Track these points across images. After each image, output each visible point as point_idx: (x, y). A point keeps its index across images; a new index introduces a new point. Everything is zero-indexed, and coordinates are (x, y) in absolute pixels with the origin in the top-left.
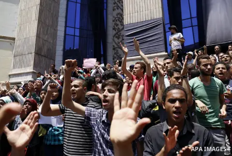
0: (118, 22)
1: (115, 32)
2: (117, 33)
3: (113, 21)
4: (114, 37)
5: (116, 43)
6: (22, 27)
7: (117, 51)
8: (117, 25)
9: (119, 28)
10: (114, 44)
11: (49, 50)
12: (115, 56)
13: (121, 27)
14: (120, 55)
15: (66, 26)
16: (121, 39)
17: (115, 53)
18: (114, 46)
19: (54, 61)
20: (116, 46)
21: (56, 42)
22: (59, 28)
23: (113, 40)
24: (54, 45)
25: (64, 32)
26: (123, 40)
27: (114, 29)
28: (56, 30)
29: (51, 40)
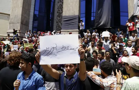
0: (60, 9)
1: (58, 14)
2: (59, 15)
3: (58, 8)
4: (57, 16)
5: (58, 20)
6: (14, 9)
7: (58, 23)
8: (59, 11)
9: (60, 12)
10: (57, 20)
11: (26, 21)
12: (57, 26)
13: (61, 12)
14: (60, 26)
15: (34, 10)
16: (60, 18)
17: (57, 25)
18: (57, 21)
19: (28, 26)
20: (58, 21)
21: (29, 18)
22: (31, 10)
23: (57, 18)
24: (29, 19)
25: (33, 13)
26: (62, 18)
27: (58, 12)
28: (30, 12)
29: (27, 17)
